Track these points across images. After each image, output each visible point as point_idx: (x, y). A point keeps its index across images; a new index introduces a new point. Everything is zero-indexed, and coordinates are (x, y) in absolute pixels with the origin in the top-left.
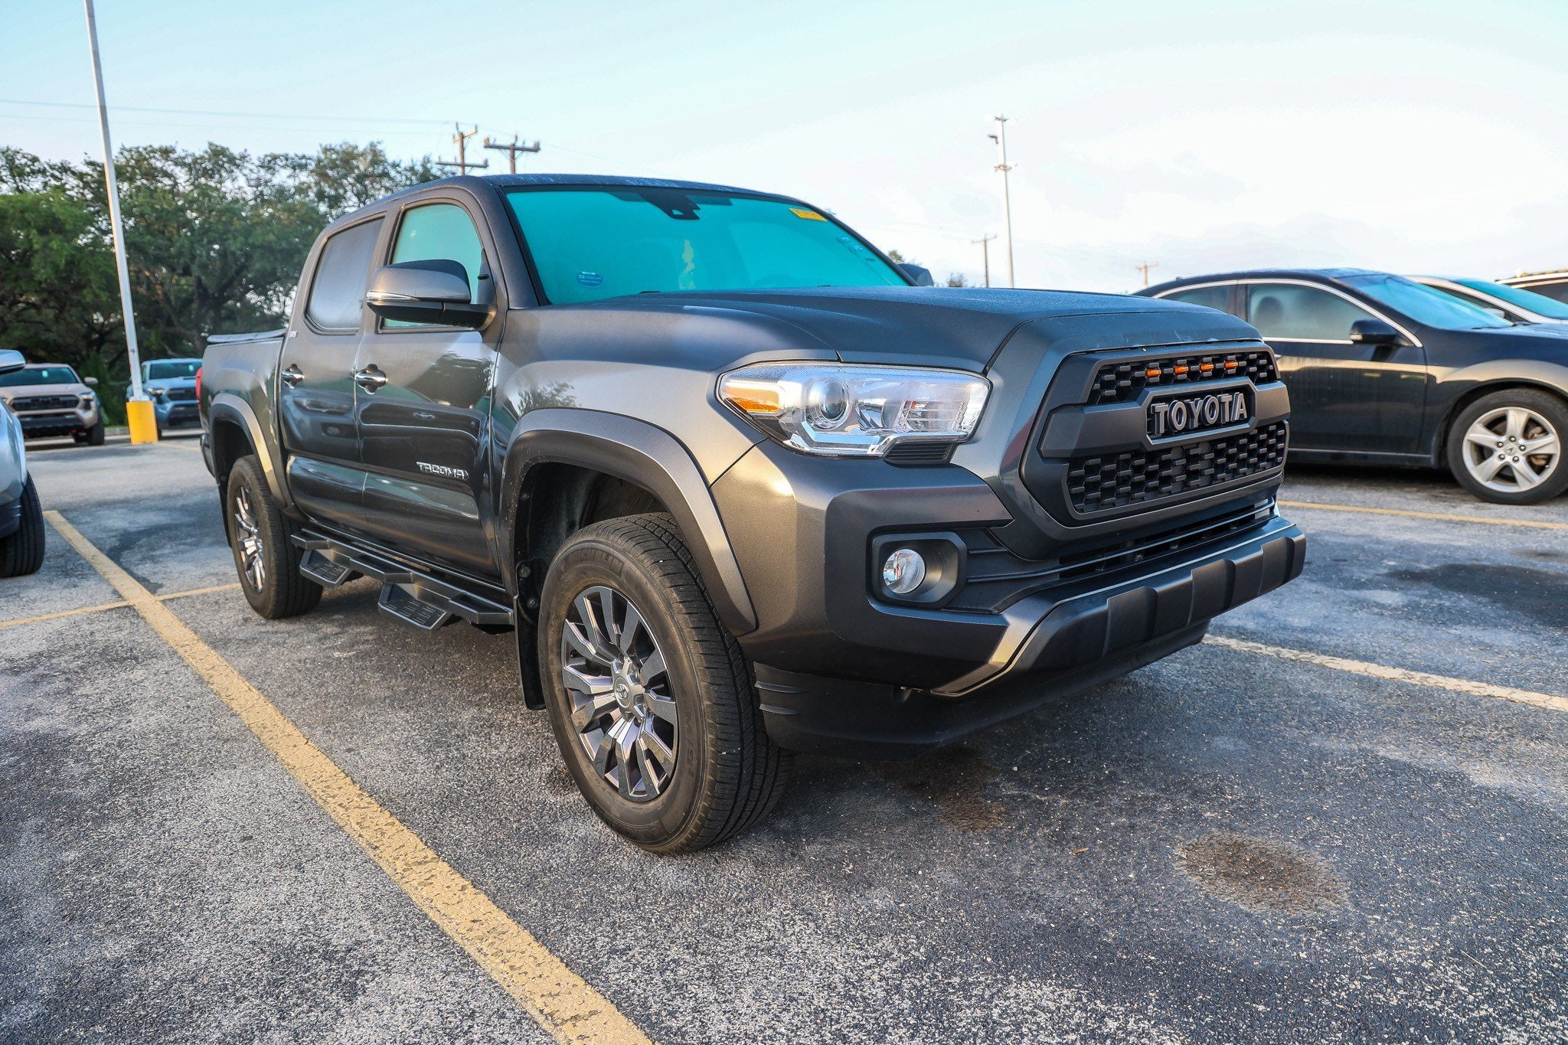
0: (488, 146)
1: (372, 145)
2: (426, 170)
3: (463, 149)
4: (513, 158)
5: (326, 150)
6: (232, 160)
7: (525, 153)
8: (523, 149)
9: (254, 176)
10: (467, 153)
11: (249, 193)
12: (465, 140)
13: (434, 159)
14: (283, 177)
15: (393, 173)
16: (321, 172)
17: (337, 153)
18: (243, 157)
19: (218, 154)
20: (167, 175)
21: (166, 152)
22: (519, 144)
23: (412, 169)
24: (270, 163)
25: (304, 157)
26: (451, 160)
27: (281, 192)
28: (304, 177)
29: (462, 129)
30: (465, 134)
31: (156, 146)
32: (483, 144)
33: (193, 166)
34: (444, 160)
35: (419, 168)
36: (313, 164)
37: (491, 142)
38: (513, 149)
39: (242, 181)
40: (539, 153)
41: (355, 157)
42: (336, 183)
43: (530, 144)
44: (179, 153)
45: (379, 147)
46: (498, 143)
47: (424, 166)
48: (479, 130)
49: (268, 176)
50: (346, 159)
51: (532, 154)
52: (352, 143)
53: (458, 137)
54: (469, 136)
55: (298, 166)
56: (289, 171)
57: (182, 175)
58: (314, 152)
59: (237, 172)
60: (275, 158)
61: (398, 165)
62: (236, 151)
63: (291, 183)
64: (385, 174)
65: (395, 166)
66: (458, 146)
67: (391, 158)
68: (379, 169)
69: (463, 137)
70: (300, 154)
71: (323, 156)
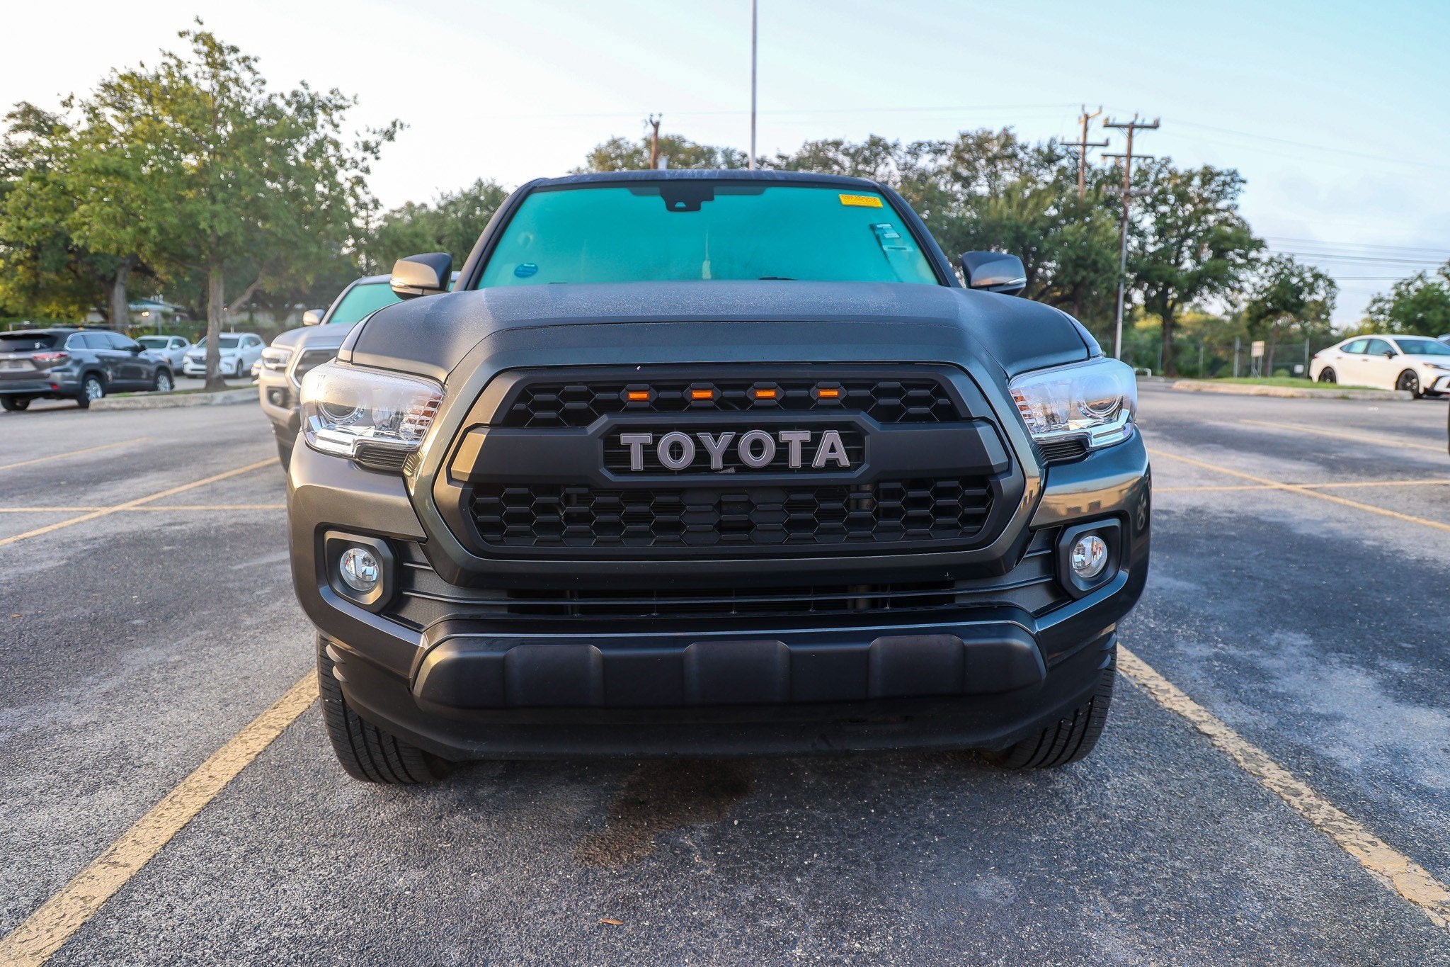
0: (1107, 125)
1: (1005, 129)
2: (1051, 150)
3: (1086, 129)
4: (1130, 136)
5: (964, 136)
6: (886, 148)
7: (1144, 131)
8: (1142, 127)
9: (902, 161)
10: (1089, 133)
11: (897, 175)
12: (1090, 121)
13: (1059, 140)
14: (925, 162)
15: (1021, 155)
16: (959, 154)
17: (973, 138)
18: (895, 146)
19: (875, 143)
20: (836, 162)
21: (837, 144)
22: (1138, 122)
23: (1038, 151)
24: (915, 151)
25: (943, 143)
26: (1073, 140)
27: (923, 176)
28: (944, 161)
29: (1087, 110)
30: (1091, 114)
31: (830, 140)
32: (1103, 124)
33: (855, 155)
34: (1066, 141)
35: (1045, 150)
36: (952, 148)
37: (1111, 122)
38: (1132, 127)
39: (893, 166)
40: (1159, 130)
41: (989, 140)
42: (970, 165)
43: (1149, 122)
44: (846, 145)
45: (1011, 132)
46: (1118, 122)
47: (1050, 147)
48: (1103, 110)
49: (914, 161)
50: (981, 143)
51: (1151, 131)
52: (988, 128)
53: (1083, 119)
54: (1094, 116)
55: (938, 151)
56: (931, 156)
57: (847, 162)
58: (953, 138)
59: (889, 159)
60: (920, 145)
61: (1026, 147)
62: (890, 141)
63: (931, 167)
64: (1014, 156)
65: (1023, 148)
66: (1081, 127)
67: (1020, 140)
68: (1010, 150)
69: (1087, 117)
70: (941, 140)
71: (960, 142)
